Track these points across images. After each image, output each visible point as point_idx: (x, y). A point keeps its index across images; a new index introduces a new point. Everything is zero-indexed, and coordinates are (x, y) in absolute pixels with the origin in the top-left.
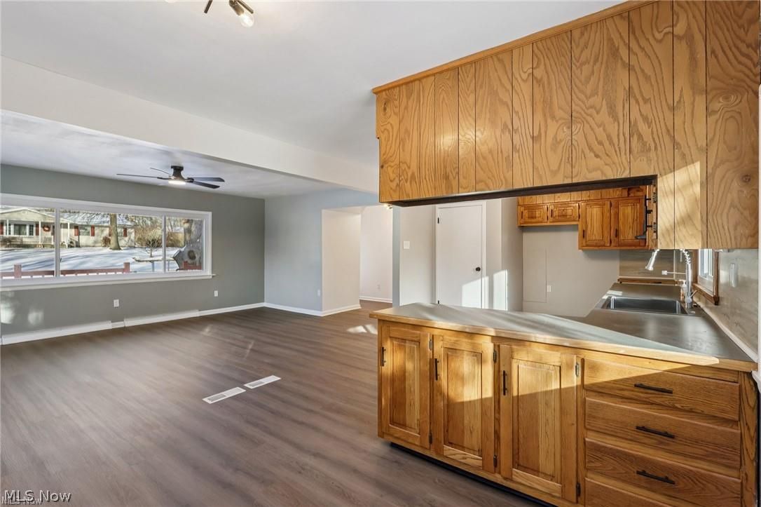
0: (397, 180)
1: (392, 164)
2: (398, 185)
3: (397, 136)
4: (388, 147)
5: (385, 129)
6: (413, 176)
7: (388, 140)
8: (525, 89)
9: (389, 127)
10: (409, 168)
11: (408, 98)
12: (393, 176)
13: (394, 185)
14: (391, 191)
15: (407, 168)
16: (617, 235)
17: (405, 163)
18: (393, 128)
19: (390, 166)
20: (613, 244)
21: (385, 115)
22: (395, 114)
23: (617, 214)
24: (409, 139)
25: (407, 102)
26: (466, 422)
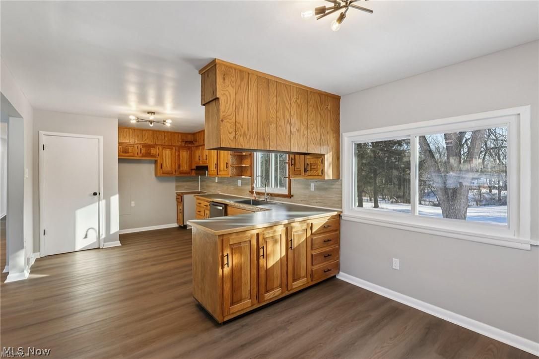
0: (233, 134)
1: (230, 121)
2: (235, 137)
3: (233, 102)
4: (227, 108)
5: (224, 94)
6: (244, 133)
7: (227, 103)
8: (295, 106)
9: (227, 93)
10: (242, 127)
11: (242, 80)
12: (231, 130)
13: (232, 136)
14: (230, 141)
15: (240, 127)
16: (179, 168)
17: (239, 123)
18: (230, 95)
19: (228, 122)
20: (177, 173)
21: (224, 83)
22: (232, 87)
23: (179, 155)
24: (242, 108)
25: (241, 83)
26: (275, 274)
